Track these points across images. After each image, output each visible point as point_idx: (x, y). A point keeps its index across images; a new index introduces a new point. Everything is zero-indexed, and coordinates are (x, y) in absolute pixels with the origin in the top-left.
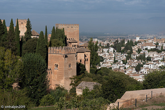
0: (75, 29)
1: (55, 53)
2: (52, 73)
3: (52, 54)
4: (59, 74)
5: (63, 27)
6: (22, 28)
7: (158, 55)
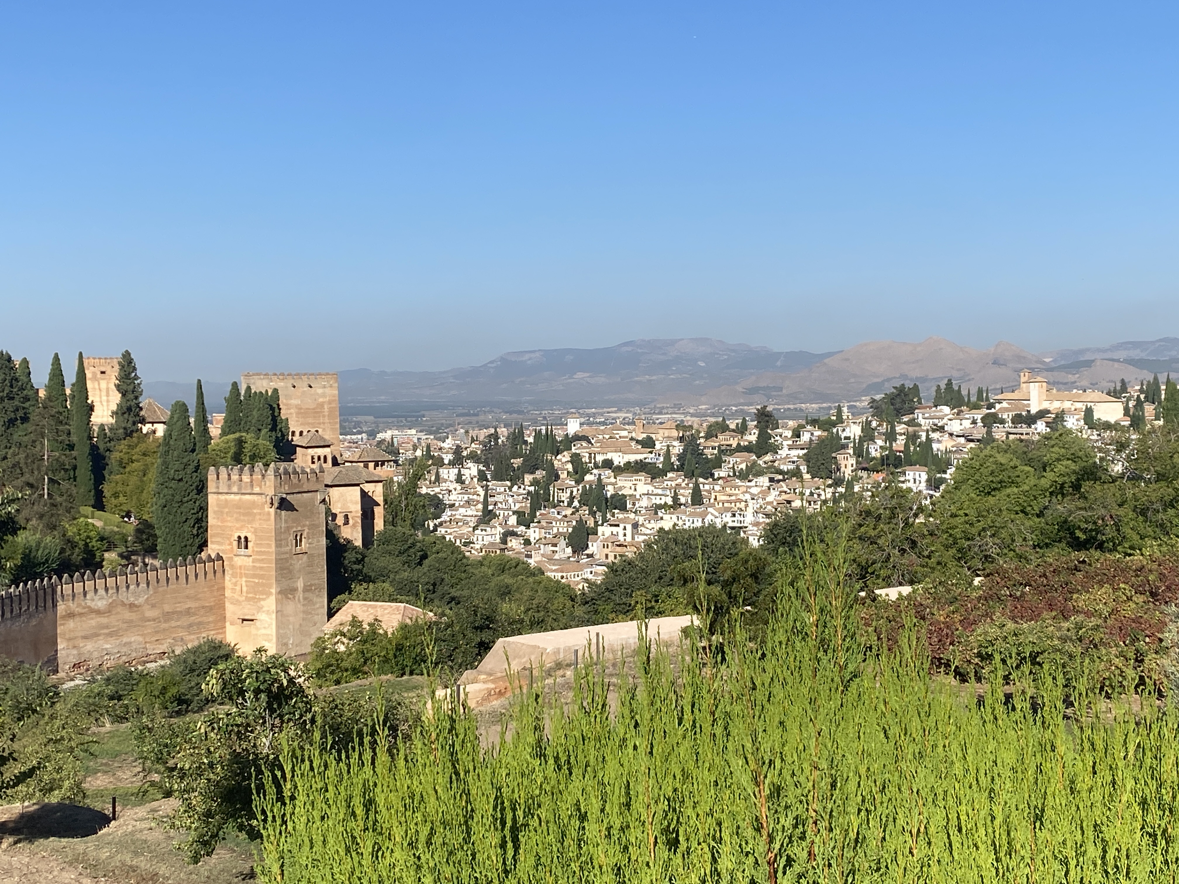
0: (320, 391)
1: (235, 489)
2: (224, 571)
3: (222, 497)
4: (254, 576)
5: (273, 385)
6: (104, 393)
7: (650, 488)
